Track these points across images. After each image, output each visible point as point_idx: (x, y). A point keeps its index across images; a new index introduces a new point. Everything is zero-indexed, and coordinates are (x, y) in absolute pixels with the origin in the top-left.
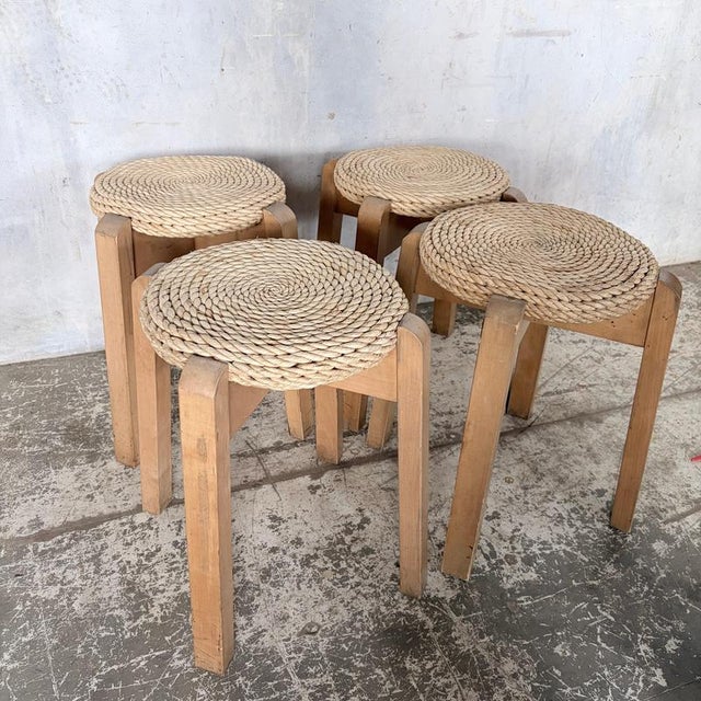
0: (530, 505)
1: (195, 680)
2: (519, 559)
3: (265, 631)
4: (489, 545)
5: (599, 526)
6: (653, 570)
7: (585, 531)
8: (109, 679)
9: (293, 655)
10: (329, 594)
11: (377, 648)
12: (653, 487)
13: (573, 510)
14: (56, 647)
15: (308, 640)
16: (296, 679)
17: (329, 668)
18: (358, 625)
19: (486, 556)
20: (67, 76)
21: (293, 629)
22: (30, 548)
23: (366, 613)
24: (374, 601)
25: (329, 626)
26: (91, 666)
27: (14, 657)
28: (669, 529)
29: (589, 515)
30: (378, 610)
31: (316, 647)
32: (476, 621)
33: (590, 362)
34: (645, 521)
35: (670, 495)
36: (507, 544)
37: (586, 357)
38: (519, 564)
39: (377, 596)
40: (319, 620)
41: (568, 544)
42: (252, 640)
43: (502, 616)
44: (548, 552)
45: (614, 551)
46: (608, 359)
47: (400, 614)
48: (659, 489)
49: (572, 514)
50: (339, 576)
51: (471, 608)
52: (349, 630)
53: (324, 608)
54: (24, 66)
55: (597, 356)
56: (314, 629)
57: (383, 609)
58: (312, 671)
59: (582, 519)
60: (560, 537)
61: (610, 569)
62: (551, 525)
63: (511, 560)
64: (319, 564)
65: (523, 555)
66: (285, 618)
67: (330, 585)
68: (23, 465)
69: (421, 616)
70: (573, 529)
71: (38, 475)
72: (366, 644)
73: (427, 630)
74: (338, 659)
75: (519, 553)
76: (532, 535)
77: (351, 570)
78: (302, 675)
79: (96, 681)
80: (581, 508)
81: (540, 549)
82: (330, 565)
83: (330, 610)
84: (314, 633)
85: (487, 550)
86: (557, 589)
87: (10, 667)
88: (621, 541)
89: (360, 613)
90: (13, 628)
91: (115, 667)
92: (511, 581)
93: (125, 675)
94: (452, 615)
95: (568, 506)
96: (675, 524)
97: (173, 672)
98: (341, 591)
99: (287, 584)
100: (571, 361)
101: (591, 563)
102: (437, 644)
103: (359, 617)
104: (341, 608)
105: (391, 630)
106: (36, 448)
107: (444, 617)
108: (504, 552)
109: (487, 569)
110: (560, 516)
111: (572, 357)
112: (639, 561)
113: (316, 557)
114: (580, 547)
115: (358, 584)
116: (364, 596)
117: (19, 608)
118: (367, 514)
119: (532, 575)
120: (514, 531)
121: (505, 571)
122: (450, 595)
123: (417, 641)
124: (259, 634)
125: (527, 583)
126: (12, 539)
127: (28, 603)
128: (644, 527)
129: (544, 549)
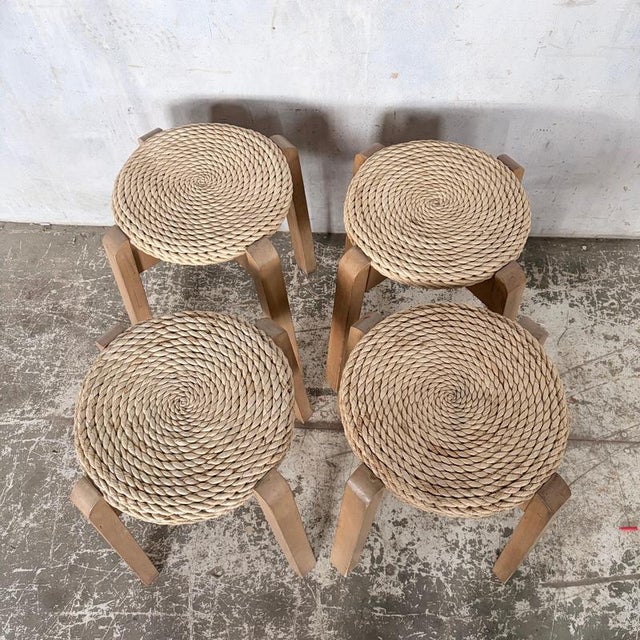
0: (437, 523)
1: (131, 581)
2: (397, 572)
3: (187, 561)
4: (382, 550)
5: (484, 565)
6: (500, 627)
7: (469, 566)
8: (82, 559)
9: (197, 588)
10: (242, 548)
11: (254, 605)
12: (561, 544)
13: (472, 542)
14: (60, 521)
15: (212, 580)
16: (190, 608)
17: (215, 609)
18: (250, 582)
19: (373, 560)
20: (120, 28)
21: (206, 568)
22: (68, 430)
23: (259, 574)
24: (270, 566)
25: (229, 575)
26: (75, 543)
27: (36, 519)
28: (543, 593)
29: (482, 552)
30: (269, 575)
31: (214, 588)
32: (332, 614)
33: (604, 369)
34: (528, 577)
35: (570, 559)
36: (396, 554)
37: (604, 363)
38: (394, 577)
39: (274, 562)
40: (225, 568)
41: (445, 574)
42: (176, 565)
43: (353, 618)
44: (424, 574)
45: (479, 595)
46: (628, 371)
47: (282, 585)
48: (563, 549)
49: (468, 546)
50: (256, 534)
51: (335, 602)
52: (242, 583)
53: (234, 558)
54: (80, 17)
55: (617, 363)
56: (219, 573)
57: (273, 576)
58: (203, 606)
59: (473, 554)
60: (443, 564)
61: (465, 611)
62: (444, 549)
63: (390, 570)
64: (247, 517)
65: (402, 569)
66: (204, 556)
67: (246, 540)
68: (84, 346)
69: (296, 593)
70: (460, 561)
71: (91, 359)
72: (247, 600)
73: (294, 607)
74: (224, 604)
75: (400, 567)
76: (420, 554)
77: (266, 532)
78: (196, 607)
79: (74, 557)
80: (480, 542)
81: (419, 570)
82: (254, 522)
83: (237, 562)
84: (218, 576)
85: (377, 553)
86: (411, 611)
87: (31, 525)
88: (492, 588)
89: (256, 573)
90: (41, 495)
91: (89, 551)
92: (379, 590)
93: (92, 560)
94: (318, 601)
95: (470, 536)
96: (552, 590)
97: (121, 570)
98: (251, 548)
99: (218, 527)
100: (586, 363)
101: (453, 599)
102: (295, 622)
103: (253, 576)
104: (245, 564)
105: (270, 596)
106: (96, 331)
107: (312, 601)
108: (390, 560)
109: (367, 571)
110: (456, 544)
111: (588, 359)
112: (494, 613)
113: (248, 510)
114: (453, 581)
115: (266, 547)
116: (266, 559)
117: (48, 479)
118: (304, 483)
119: (398, 592)
120: (409, 544)
121: (379, 580)
122: (326, 583)
123: (283, 612)
124: (182, 562)
125: (390, 597)
126: (59, 417)
127: (54, 478)
128: (523, 583)
129: (423, 571)
